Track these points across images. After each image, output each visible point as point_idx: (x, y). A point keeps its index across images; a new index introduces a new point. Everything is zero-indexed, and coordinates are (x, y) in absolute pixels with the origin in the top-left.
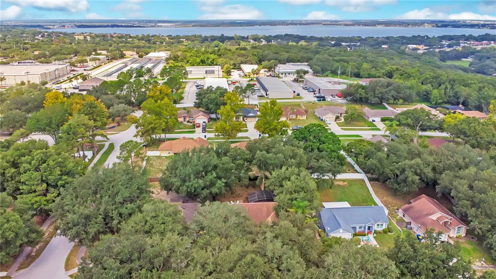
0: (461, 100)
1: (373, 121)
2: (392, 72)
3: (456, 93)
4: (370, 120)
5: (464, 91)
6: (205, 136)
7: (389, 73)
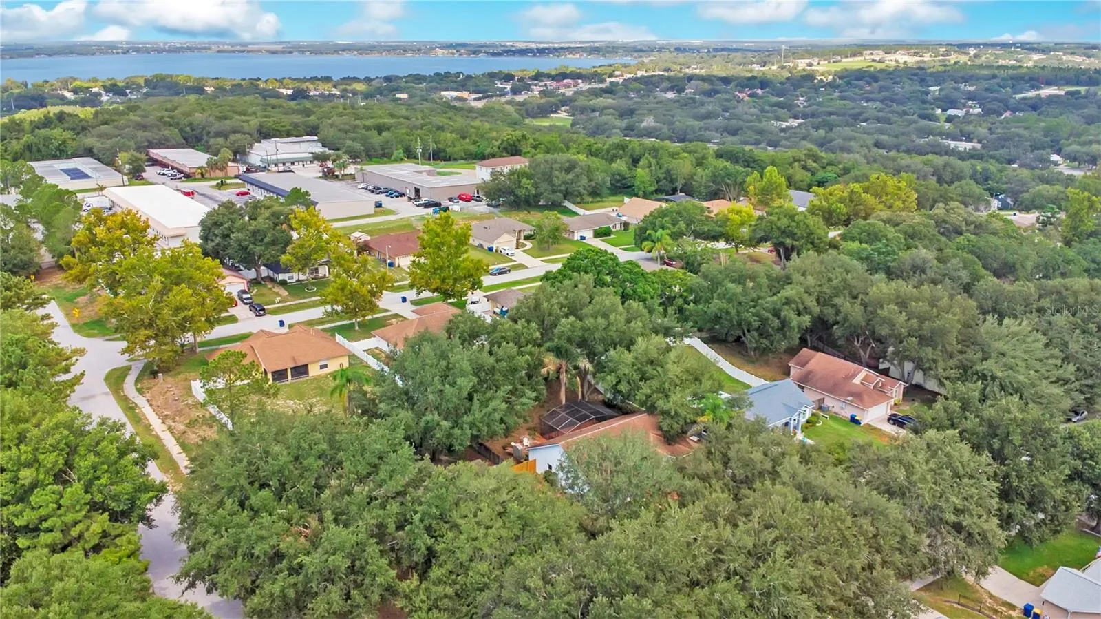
0: (679, 185)
1: (583, 238)
2: (517, 143)
3: (668, 172)
4: (577, 237)
5: (684, 167)
6: (282, 324)
7: (510, 145)
